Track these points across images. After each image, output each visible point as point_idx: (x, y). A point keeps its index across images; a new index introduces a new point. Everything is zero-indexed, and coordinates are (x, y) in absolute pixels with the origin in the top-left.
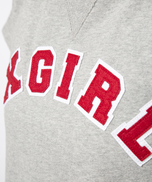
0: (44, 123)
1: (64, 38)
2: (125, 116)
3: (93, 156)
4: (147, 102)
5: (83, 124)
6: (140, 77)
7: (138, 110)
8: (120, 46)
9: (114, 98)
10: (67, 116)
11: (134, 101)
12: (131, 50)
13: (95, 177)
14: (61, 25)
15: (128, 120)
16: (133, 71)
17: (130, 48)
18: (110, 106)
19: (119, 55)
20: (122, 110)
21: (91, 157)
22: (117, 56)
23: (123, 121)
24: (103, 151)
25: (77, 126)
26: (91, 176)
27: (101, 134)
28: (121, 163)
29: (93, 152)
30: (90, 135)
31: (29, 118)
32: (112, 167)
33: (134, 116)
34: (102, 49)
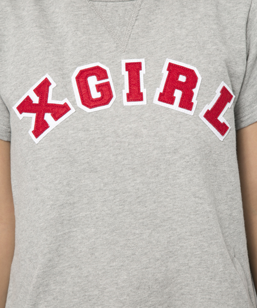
0: (120, 130)
1: (110, 52)
2: (206, 100)
3: (189, 139)
4: (218, 86)
5: (170, 115)
6: (210, 66)
7: (214, 92)
8: (183, 45)
9: (194, 87)
10: (147, 115)
11: (210, 86)
12: (195, 46)
13: (194, 156)
14: (102, 42)
15: (209, 102)
16: (202, 61)
17: (193, 44)
18: (192, 94)
19: (185, 52)
20: (202, 95)
21: (186, 141)
22: (183, 53)
23: (205, 104)
24: (196, 132)
25: (164, 119)
26: (190, 157)
27: (190, 119)
28: (209, 140)
29: (188, 136)
30: (180, 122)
31: (97, 133)
32: (204, 145)
33: (213, 98)
34: (164, 51)
